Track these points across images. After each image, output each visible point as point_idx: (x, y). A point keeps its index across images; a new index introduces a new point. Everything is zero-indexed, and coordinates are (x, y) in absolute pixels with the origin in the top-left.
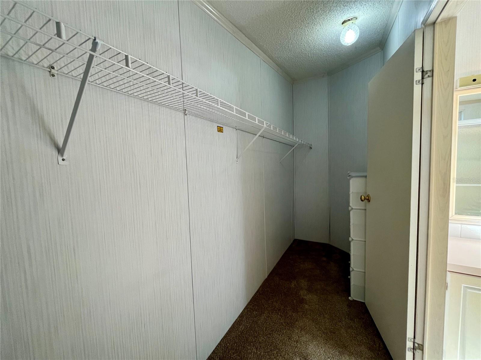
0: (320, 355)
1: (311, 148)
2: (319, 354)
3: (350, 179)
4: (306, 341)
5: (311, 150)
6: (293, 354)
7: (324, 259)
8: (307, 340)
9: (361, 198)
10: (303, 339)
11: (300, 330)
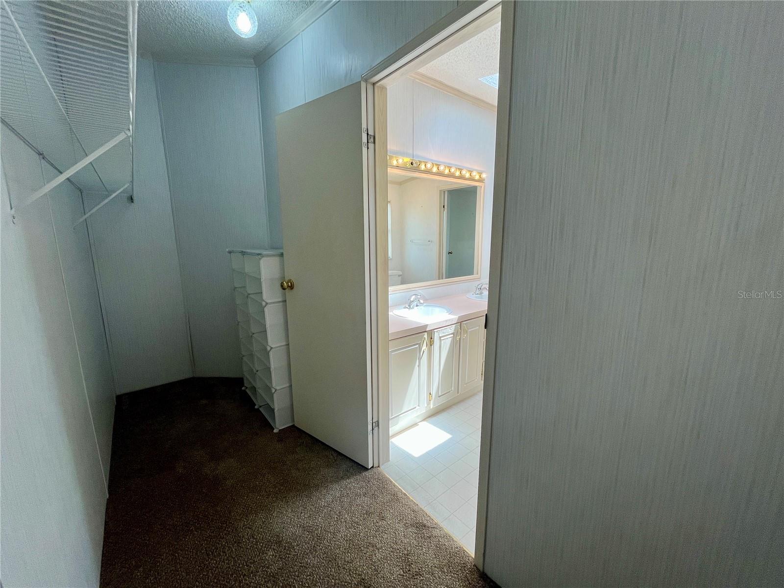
0: (291, 520)
1: (131, 199)
2: (289, 521)
3: (260, 259)
4: (263, 523)
5: (132, 204)
6: (259, 554)
7: (204, 402)
8: (264, 520)
9: (282, 286)
10: (259, 523)
11: (245, 518)
